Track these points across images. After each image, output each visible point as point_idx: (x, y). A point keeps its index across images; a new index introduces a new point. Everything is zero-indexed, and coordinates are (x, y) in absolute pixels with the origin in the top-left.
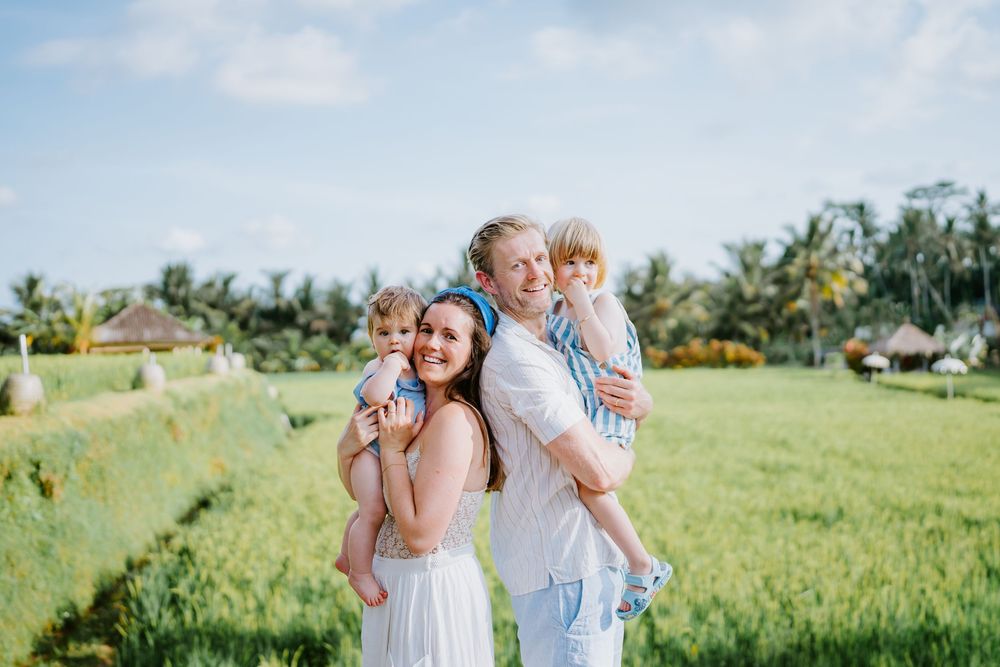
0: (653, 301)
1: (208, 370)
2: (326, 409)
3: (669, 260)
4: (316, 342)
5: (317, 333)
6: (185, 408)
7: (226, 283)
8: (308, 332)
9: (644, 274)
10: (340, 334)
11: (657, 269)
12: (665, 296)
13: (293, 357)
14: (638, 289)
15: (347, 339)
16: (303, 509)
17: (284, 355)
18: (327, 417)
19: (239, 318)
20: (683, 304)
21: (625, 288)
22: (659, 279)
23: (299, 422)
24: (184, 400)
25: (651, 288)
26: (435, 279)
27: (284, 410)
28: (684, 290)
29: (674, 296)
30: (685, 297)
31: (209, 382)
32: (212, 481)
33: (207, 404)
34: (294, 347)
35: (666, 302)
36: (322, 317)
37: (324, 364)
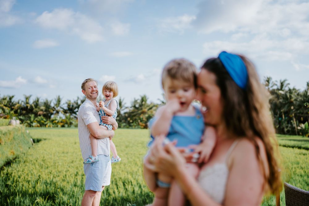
0: (142, 109)
1: (10, 124)
2: (44, 137)
3: (147, 98)
4: (39, 118)
5: (40, 115)
6: (4, 134)
7: (10, 99)
8: (36, 115)
9: (139, 101)
10: (47, 116)
11: (143, 100)
12: (145, 108)
13: (32, 122)
14: (137, 106)
15: (50, 117)
16: (42, 163)
17: (29, 122)
18: (45, 139)
19: (14, 110)
20: (150, 111)
21: (133, 105)
22: (144, 103)
23: (36, 141)
24: (3, 132)
25: (141, 105)
26: (77, 100)
27: (31, 138)
28: (151, 106)
29: (148, 108)
30: (151, 108)
31: (10, 128)
32: (11, 157)
33: (10, 134)
34: (32, 119)
35: (146, 110)
36: (42, 110)
37: (42, 125)
